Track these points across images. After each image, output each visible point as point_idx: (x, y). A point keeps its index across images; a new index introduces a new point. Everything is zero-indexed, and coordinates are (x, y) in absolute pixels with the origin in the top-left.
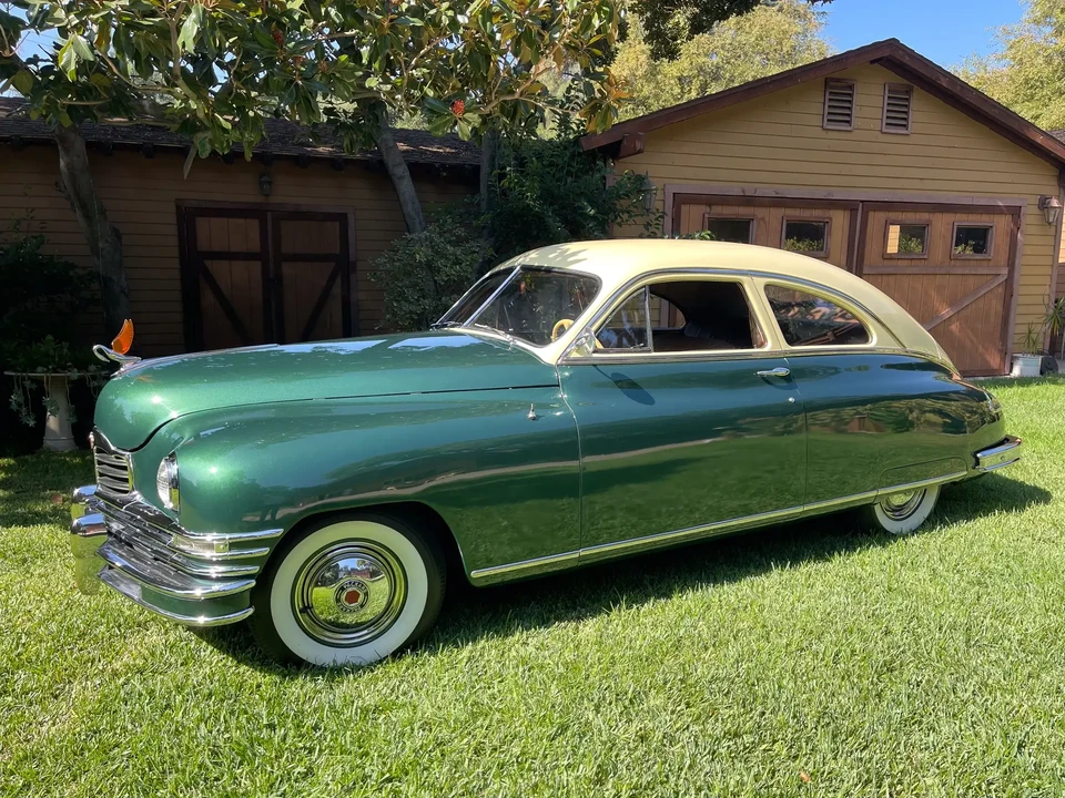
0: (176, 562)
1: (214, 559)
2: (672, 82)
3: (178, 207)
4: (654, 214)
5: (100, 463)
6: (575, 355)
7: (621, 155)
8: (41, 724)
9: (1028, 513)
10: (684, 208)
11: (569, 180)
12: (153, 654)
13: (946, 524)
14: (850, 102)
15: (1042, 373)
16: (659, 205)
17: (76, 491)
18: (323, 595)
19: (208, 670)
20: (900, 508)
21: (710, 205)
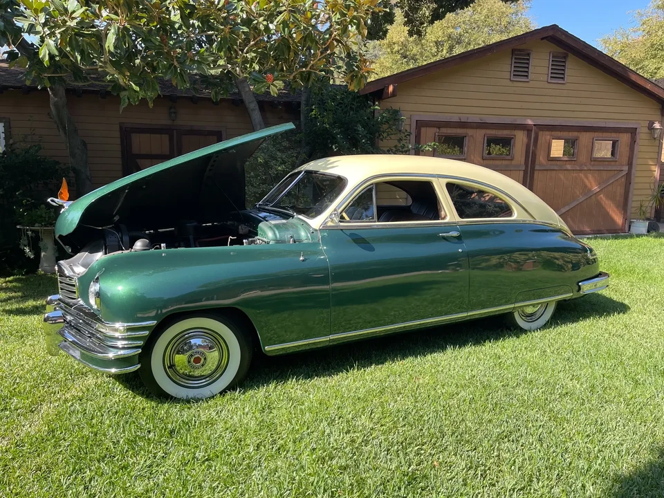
0: (99, 338)
1: (120, 337)
2: (431, 44)
3: (121, 128)
4: (404, 133)
5: (61, 282)
6: (330, 224)
7: (383, 98)
8: (23, 426)
9: (611, 319)
10: (423, 130)
11: (351, 113)
12: (88, 390)
13: (558, 324)
14: (528, 64)
15: (648, 231)
16: (408, 128)
17: (49, 298)
18: (180, 359)
19: (117, 400)
20: (532, 315)
21: (439, 128)
